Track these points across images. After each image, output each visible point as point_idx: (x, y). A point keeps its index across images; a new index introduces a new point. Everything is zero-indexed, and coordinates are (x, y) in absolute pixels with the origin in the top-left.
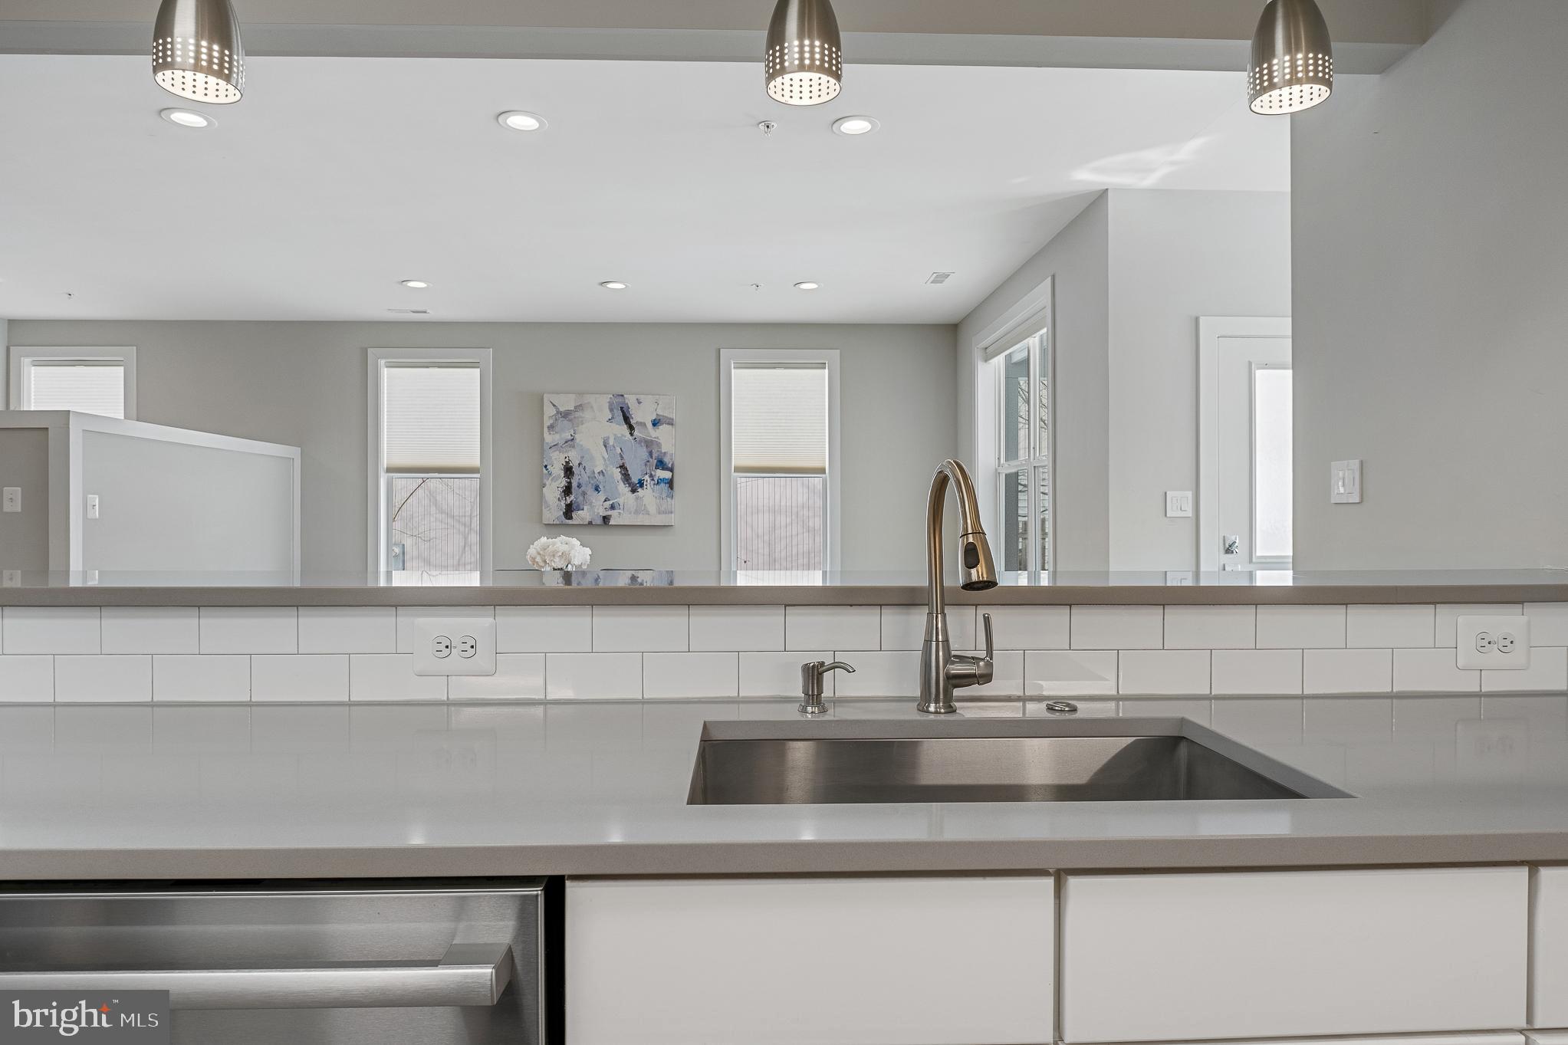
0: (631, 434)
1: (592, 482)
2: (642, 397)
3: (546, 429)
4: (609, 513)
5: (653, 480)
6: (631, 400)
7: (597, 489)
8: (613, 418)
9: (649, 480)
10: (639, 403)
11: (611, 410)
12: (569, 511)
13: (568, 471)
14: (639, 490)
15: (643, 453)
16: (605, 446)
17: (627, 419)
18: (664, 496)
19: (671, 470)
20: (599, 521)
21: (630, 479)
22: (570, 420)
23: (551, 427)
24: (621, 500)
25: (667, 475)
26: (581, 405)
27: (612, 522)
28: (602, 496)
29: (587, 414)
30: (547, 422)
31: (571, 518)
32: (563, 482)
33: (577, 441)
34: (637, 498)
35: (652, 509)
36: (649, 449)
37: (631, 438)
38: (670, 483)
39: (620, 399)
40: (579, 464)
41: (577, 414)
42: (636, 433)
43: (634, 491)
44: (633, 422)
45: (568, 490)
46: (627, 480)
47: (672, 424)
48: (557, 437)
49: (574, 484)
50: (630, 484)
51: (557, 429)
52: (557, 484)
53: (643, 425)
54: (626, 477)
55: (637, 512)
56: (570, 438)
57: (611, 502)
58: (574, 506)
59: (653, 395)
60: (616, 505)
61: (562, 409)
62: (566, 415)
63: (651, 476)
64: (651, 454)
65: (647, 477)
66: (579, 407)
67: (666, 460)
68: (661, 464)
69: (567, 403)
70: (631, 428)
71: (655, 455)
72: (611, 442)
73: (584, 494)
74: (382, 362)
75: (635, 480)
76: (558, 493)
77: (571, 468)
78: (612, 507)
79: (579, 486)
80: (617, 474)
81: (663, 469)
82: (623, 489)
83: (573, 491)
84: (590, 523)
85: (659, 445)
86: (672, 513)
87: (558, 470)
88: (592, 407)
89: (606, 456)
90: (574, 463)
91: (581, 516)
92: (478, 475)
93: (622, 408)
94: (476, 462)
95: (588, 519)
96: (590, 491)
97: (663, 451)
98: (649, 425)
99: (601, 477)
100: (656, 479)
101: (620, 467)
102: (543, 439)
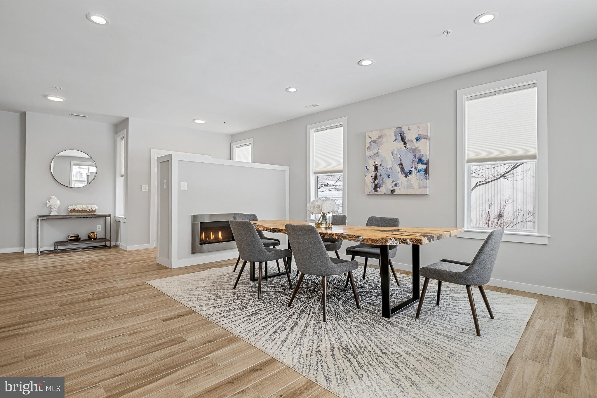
0: (405, 147)
1: (386, 173)
2: (410, 127)
3: (366, 149)
4: (395, 188)
5: (416, 170)
6: (405, 129)
7: (389, 176)
8: (396, 140)
9: (414, 170)
10: (409, 130)
11: (395, 136)
12: (376, 187)
13: (376, 168)
14: (409, 176)
15: (411, 156)
16: (393, 155)
17: (403, 139)
18: (422, 178)
19: (427, 164)
20: (390, 193)
21: (405, 170)
22: (377, 144)
23: (369, 148)
24: (400, 182)
25: (424, 167)
26: (381, 136)
27: (395, 193)
28: (391, 180)
29: (384, 139)
30: (367, 146)
31: (377, 191)
32: (373, 174)
33: (380, 153)
34: (408, 180)
35: (416, 186)
36: (414, 154)
37: (405, 149)
38: (426, 171)
39: (400, 130)
40: (381, 165)
41: (380, 140)
42: (408, 146)
43: (406, 176)
44: (406, 140)
45: (375, 178)
46: (403, 171)
47: (427, 139)
48: (371, 152)
49: (378, 175)
50: (404, 173)
51: (371, 148)
52: (371, 175)
53: (411, 141)
54: (402, 169)
55: (408, 188)
56: (377, 152)
57: (395, 183)
58: (378, 186)
59: (416, 124)
60: (398, 184)
61: (373, 139)
62: (375, 141)
63: (415, 168)
64: (415, 156)
65: (413, 169)
66: (381, 137)
67: (424, 158)
68: (421, 161)
69: (375, 135)
70: (405, 143)
71: (417, 156)
72: (395, 152)
73: (383, 179)
74: (312, 130)
75: (407, 170)
76: (371, 179)
77: (377, 167)
78: (396, 185)
79: (381, 175)
80: (398, 168)
81: (422, 164)
82: (401, 176)
83: (378, 178)
84: (385, 194)
85: (419, 151)
86: (426, 187)
87: (372, 169)
88: (386, 136)
89: (393, 159)
90: (378, 165)
91: (381, 190)
92: (342, 174)
93: (400, 134)
94: (341, 168)
95: (384, 192)
96: (385, 178)
97: (422, 154)
98: (414, 141)
99: (390, 171)
100: (418, 169)
101: (400, 164)
102: (365, 153)
